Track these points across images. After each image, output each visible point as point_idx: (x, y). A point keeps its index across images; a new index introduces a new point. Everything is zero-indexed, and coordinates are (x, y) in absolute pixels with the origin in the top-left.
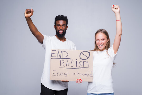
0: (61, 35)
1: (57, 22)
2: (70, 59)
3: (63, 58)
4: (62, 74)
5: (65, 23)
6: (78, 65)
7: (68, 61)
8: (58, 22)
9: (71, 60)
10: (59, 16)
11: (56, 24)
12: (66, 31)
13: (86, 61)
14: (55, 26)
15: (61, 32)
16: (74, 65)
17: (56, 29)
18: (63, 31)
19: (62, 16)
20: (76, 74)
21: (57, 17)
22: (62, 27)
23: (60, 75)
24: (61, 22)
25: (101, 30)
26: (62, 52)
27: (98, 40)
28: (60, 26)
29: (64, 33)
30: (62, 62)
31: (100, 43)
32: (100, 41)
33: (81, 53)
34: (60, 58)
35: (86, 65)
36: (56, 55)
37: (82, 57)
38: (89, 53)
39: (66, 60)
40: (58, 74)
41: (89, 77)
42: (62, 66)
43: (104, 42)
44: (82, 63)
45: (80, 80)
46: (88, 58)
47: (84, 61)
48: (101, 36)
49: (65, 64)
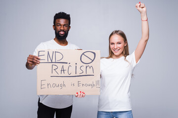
0: (62, 37)
1: (57, 20)
2: (67, 63)
3: (55, 63)
4: (55, 85)
5: (68, 23)
6: (79, 72)
7: (63, 67)
8: (59, 21)
9: (68, 65)
10: (60, 13)
11: (56, 24)
12: (68, 32)
13: (90, 65)
14: (54, 26)
15: (62, 33)
16: (72, 71)
17: (55, 29)
18: (65, 32)
19: (63, 13)
20: (76, 84)
21: (56, 14)
22: (63, 28)
23: (52, 86)
24: (62, 21)
25: (116, 32)
26: (54, 53)
27: (113, 44)
28: (61, 25)
29: (66, 35)
30: (55, 67)
31: (115, 48)
32: (116, 44)
33: (83, 54)
34: (52, 62)
35: (90, 71)
36: (45, 57)
37: (84, 59)
38: (94, 53)
39: (60, 65)
40: (49, 85)
41: (94, 88)
42: (55, 74)
43: (120, 46)
44: (84, 69)
45: (82, 94)
46: (93, 61)
47: (87, 65)
48: (116, 38)
49: (59, 70)
